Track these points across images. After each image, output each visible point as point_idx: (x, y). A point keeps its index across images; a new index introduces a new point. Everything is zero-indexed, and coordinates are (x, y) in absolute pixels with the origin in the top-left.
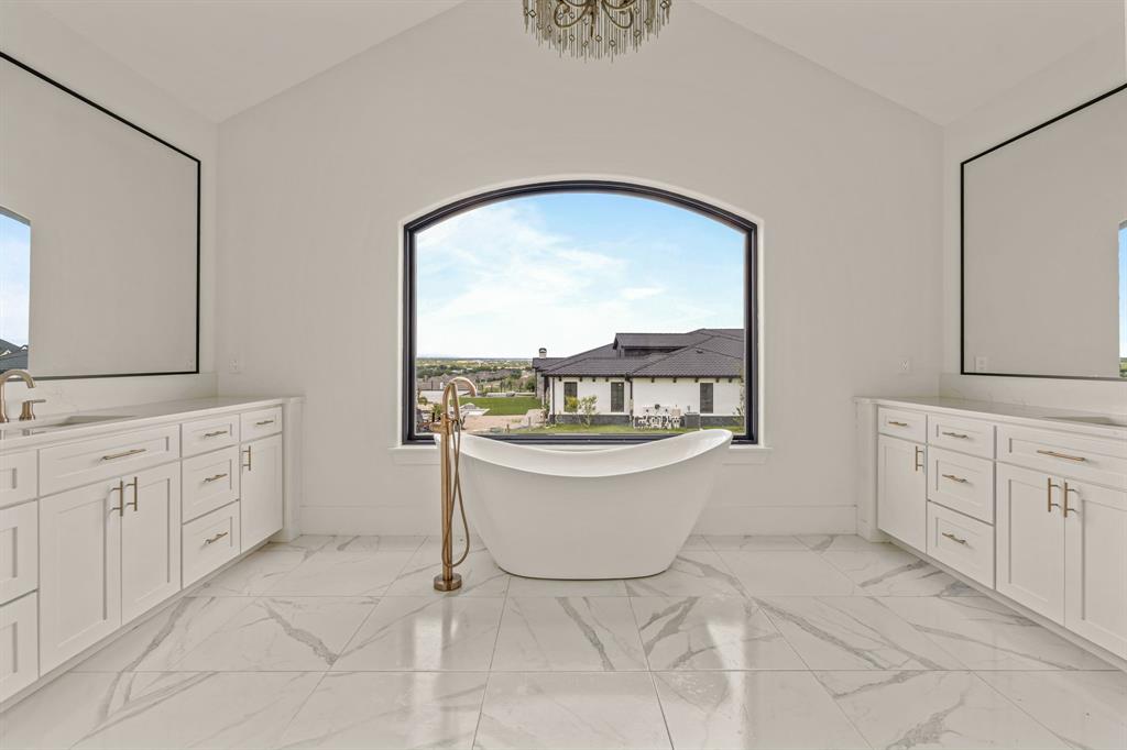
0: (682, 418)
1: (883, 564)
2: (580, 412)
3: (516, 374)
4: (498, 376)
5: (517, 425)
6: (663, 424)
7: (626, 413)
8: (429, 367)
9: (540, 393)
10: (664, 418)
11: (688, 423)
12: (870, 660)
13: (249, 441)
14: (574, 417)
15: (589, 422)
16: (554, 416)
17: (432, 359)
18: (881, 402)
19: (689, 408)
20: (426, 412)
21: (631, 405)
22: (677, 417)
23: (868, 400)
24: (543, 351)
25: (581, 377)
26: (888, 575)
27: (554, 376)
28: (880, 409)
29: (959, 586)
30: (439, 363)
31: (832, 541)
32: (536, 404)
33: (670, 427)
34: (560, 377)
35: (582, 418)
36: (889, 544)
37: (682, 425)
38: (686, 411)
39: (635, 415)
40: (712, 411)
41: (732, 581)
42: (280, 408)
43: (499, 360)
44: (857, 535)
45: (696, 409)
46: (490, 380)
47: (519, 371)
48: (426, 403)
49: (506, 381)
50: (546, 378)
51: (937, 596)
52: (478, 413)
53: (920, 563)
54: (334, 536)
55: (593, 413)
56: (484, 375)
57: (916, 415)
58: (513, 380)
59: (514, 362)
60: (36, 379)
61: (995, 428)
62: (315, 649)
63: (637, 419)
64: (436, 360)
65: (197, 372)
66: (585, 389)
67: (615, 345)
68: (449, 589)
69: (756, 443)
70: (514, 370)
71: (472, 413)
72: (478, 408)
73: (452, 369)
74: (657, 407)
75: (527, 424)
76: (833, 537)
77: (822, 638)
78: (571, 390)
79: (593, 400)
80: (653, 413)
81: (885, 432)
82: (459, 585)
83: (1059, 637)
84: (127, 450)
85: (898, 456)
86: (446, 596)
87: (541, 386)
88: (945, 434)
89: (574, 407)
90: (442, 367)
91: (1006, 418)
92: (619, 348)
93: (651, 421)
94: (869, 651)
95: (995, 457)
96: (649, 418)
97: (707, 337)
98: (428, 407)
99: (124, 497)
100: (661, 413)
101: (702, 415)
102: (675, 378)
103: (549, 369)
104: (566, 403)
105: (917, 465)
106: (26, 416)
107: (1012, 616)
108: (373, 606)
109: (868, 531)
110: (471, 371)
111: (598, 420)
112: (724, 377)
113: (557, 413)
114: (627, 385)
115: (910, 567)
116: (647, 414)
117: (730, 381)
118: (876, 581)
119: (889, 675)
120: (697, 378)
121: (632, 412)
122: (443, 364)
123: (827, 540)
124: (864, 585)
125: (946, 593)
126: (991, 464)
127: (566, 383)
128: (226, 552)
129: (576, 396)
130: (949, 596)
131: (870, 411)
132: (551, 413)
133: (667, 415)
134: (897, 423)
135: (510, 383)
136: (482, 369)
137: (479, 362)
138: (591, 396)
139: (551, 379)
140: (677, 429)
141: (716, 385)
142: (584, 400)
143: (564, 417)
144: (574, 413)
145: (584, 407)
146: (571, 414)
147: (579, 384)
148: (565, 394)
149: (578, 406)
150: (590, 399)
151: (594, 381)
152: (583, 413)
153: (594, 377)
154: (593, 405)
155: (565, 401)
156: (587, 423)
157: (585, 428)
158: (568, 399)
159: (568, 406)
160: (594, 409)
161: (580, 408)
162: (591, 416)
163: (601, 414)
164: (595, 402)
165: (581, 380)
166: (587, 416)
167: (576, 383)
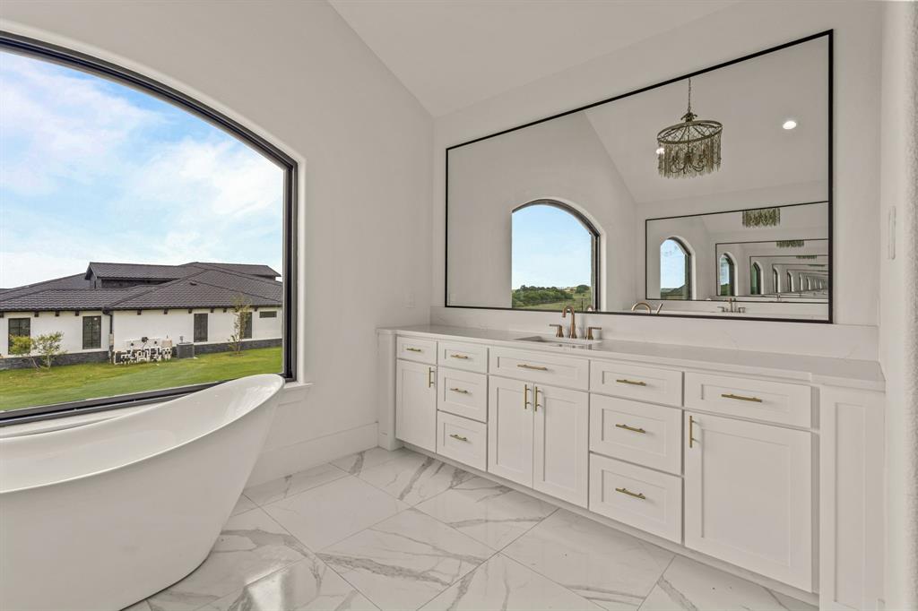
0: (174, 349)
1: (406, 471)
2: (34, 353)
6: (152, 357)
7: (104, 347)
10: (153, 351)
11: (180, 352)
12: (436, 580)
14: (24, 360)
15: (49, 363)
18: (399, 332)
19: (181, 338)
21: (111, 340)
22: (168, 348)
23: (389, 332)
25: (37, 312)
26: (414, 480)
28: (398, 338)
29: (460, 474)
31: (362, 459)
33: (160, 359)
34: (2, 313)
35: (39, 361)
36: (404, 449)
37: (173, 356)
38: (179, 342)
39: (116, 350)
40: (206, 339)
41: (289, 541)
44: (378, 447)
45: (189, 339)
51: (451, 487)
53: (429, 461)
55: (56, 353)
57: (427, 341)
61: (488, 350)
63: (119, 354)
66: (41, 327)
67: (89, 275)
69: (295, 380)
74: (144, 340)
76: (361, 454)
77: (393, 575)
78: (19, 328)
79: (56, 337)
80: (139, 346)
81: (401, 357)
83: (527, 495)
85: (414, 377)
88: (453, 356)
89: (26, 348)
91: (497, 342)
92: (94, 278)
93: (137, 355)
94: (432, 570)
95: (488, 371)
96: (135, 352)
97: (199, 270)
100: (149, 346)
101: (196, 344)
102: (166, 310)
104: (11, 344)
105: (430, 383)
107: (497, 487)
109: (388, 443)
111: (62, 361)
112: (219, 307)
114: (105, 320)
115: (424, 467)
116: (132, 348)
117: (225, 311)
118: (408, 490)
119: (454, 590)
120: (190, 309)
121: (111, 347)
123: (359, 460)
124: (401, 497)
125: (454, 483)
126: (485, 376)
127: (10, 320)
129: (28, 333)
130: (457, 485)
131: (391, 339)
133: (156, 347)
134: (412, 350)
138: (54, 333)
140: (168, 361)
141: (211, 316)
142: (42, 338)
143: (7, 361)
144: (25, 355)
145: (41, 347)
146: (20, 356)
147: (34, 321)
148: (9, 333)
149: (33, 346)
150: (51, 337)
151: (57, 315)
152: (40, 354)
153: (57, 312)
154: (56, 344)
155: (10, 341)
156: (46, 366)
157: (44, 371)
158: (14, 339)
159: (14, 347)
160: (57, 347)
161: (35, 348)
162: (52, 356)
163: (68, 353)
164: (60, 340)
165: (37, 316)
166: (45, 357)
167: (29, 319)
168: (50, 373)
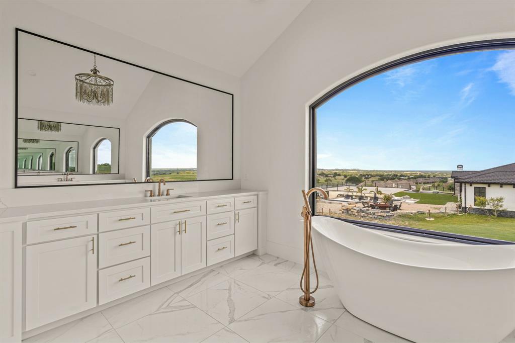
2: (488, 207)
3: (444, 180)
4: (431, 180)
5: (437, 211)
8: (387, 175)
9: (457, 192)
13: (239, 210)
14: (483, 210)
15: (496, 214)
16: (465, 208)
17: (389, 171)
20: (381, 198)
24: (460, 166)
25: (489, 184)
27: (466, 183)
30: (393, 173)
32: (454, 199)
34: (471, 184)
35: (491, 212)
42: (256, 196)
43: (431, 172)
46: (424, 183)
47: (446, 178)
48: (381, 194)
49: (436, 184)
50: (461, 184)
52: (412, 201)
54: (278, 258)
55: (500, 209)
56: (421, 180)
58: (441, 184)
59: (442, 172)
60: (166, 182)
62: (230, 312)
64: (391, 171)
65: (232, 179)
66: (492, 193)
68: (306, 306)
70: (442, 178)
71: (407, 201)
72: (412, 199)
73: (401, 176)
75: (444, 211)
78: (480, 192)
79: (500, 200)
82: (313, 305)
84: (184, 210)
86: (302, 309)
87: (458, 188)
89: (483, 203)
90: (395, 175)
98: (382, 196)
99: (181, 228)
103: (463, 178)
104: (476, 200)
106: (167, 194)
108: (266, 300)
110: (413, 178)
111: (504, 214)
113: (468, 206)
122: (396, 173)
127: (475, 187)
128: (227, 255)
129: (485, 196)
132: (463, 205)
135: (439, 185)
136: (421, 176)
137: (418, 172)
138: (499, 197)
139: (463, 185)
142: (492, 199)
143: (474, 209)
144: (482, 207)
145: (491, 204)
146: (479, 207)
147: (487, 188)
148: (475, 195)
149: (487, 203)
150: (497, 199)
151: (501, 187)
152: (491, 208)
153: (502, 185)
154: (500, 204)
155: (475, 198)
156: (495, 216)
157: (493, 218)
158: (477, 198)
159: (477, 202)
160: (501, 206)
161: (488, 204)
162: (498, 211)
163: (508, 210)
164: (502, 202)
165: (489, 186)
166: (494, 211)
167: (485, 188)
168: (496, 220)
